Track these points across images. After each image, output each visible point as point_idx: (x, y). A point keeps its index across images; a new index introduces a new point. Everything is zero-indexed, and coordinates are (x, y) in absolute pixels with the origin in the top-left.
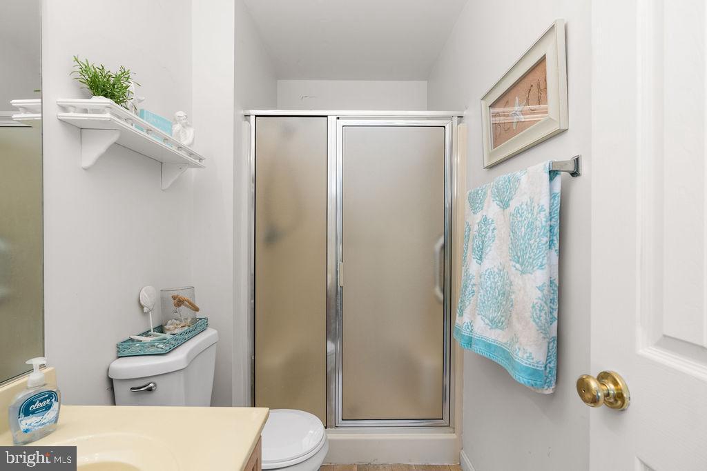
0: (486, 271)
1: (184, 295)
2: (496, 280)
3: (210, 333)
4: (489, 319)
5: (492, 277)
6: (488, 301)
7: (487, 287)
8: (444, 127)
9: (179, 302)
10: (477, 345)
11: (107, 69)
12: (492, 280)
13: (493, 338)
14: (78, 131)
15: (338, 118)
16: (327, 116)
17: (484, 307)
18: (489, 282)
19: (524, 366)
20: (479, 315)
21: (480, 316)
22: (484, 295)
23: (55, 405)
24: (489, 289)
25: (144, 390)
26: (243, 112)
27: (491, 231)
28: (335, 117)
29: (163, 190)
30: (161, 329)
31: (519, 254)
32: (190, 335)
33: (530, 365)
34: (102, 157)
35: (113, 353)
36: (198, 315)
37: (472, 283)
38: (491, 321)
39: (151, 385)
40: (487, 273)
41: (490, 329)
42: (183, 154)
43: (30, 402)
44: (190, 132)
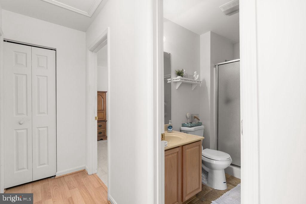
1: (195, 116)
3: (202, 127)
9: (195, 117)
11: (180, 70)
14: (176, 82)
23: (172, 128)
26: (214, 65)
29: (192, 91)
30: (191, 123)
32: (197, 125)
34: (179, 87)
35: (181, 125)
36: (200, 121)
42: (197, 82)
43: (169, 127)
44: (198, 76)
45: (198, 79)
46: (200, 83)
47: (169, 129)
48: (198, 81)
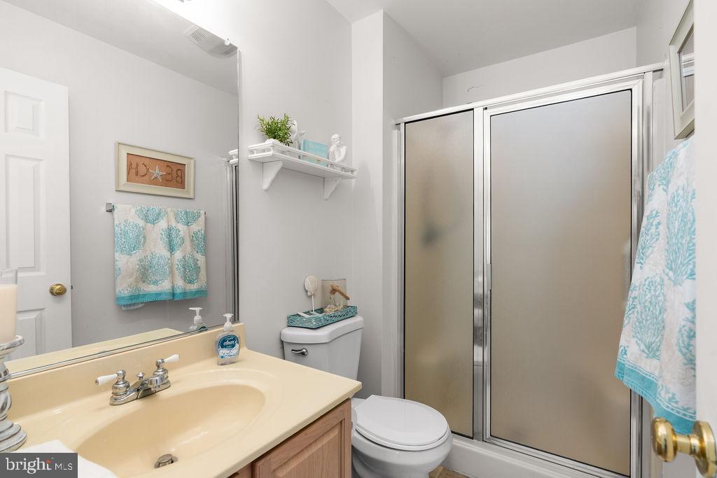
0: (646, 280)
1: (336, 284)
2: (657, 293)
3: (358, 319)
4: (645, 345)
5: (653, 288)
6: (647, 320)
7: (646, 301)
8: (631, 90)
9: (334, 291)
10: (629, 376)
11: (276, 119)
12: (653, 292)
13: (648, 370)
14: (261, 164)
15: (486, 108)
16: (473, 109)
17: (640, 327)
18: (649, 295)
19: (665, 410)
20: (634, 337)
21: (635, 339)
22: (642, 313)
23: (237, 345)
24: (647, 304)
25: (300, 353)
26: (394, 122)
27: (654, 226)
28: (482, 108)
29: (326, 200)
30: (321, 311)
31: (671, 258)
32: (340, 319)
33: (672, 409)
34: (273, 181)
35: (285, 322)
36: (350, 303)
37: (633, 296)
38: (648, 347)
39: (304, 350)
40: (647, 282)
41: (646, 357)
42: (338, 171)
43: (224, 340)
44: (343, 150)
45: (343, 161)
46: (350, 174)
47: (223, 352)
48: (345, 165)
